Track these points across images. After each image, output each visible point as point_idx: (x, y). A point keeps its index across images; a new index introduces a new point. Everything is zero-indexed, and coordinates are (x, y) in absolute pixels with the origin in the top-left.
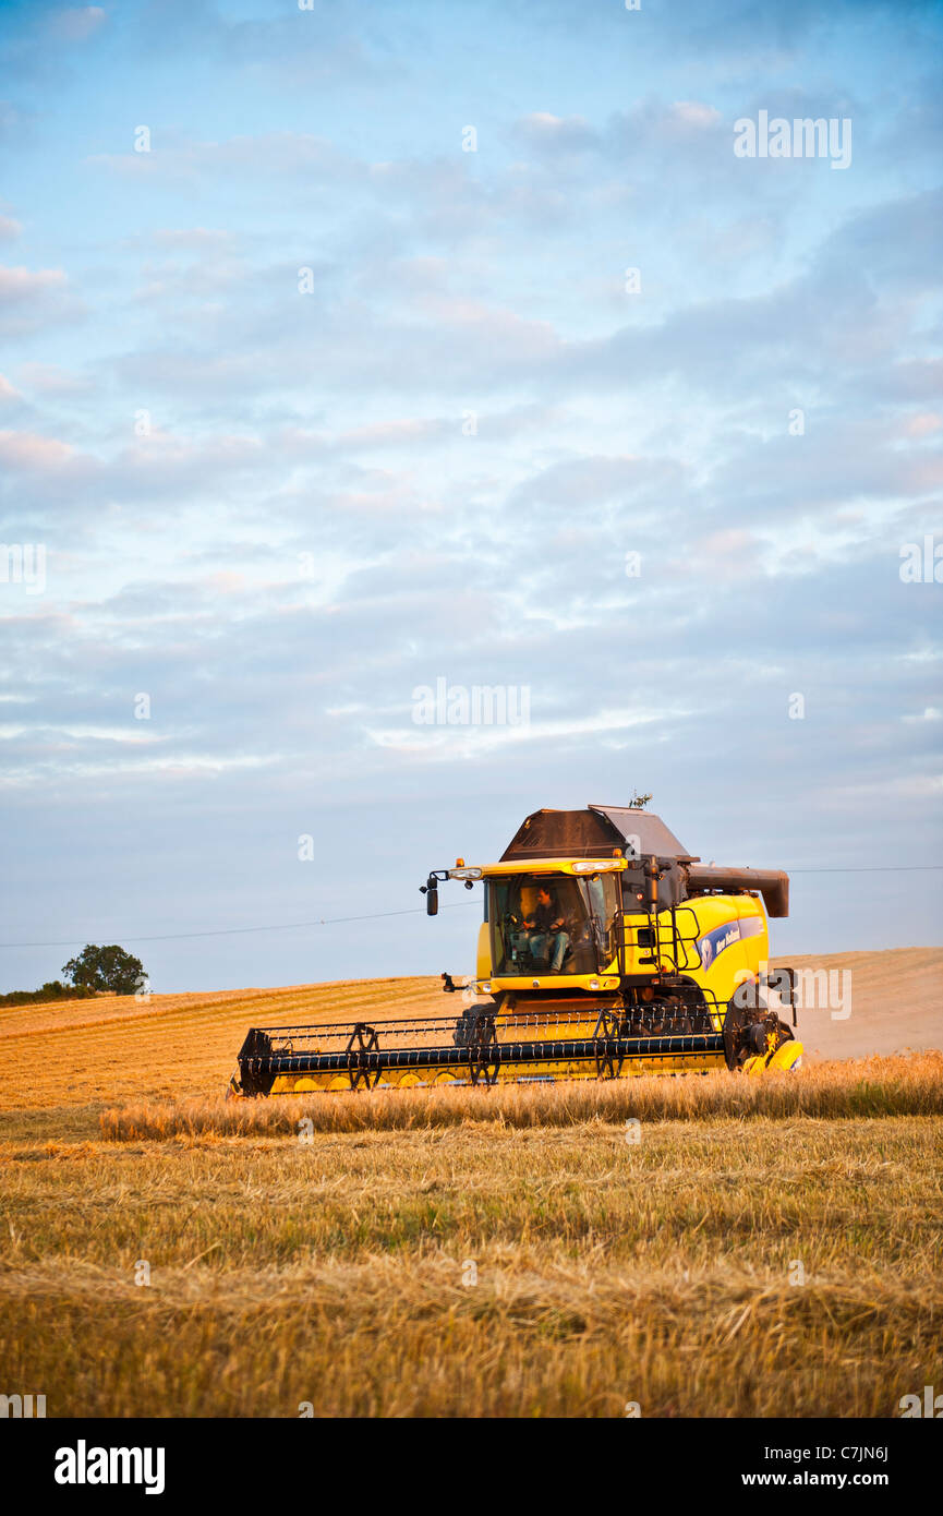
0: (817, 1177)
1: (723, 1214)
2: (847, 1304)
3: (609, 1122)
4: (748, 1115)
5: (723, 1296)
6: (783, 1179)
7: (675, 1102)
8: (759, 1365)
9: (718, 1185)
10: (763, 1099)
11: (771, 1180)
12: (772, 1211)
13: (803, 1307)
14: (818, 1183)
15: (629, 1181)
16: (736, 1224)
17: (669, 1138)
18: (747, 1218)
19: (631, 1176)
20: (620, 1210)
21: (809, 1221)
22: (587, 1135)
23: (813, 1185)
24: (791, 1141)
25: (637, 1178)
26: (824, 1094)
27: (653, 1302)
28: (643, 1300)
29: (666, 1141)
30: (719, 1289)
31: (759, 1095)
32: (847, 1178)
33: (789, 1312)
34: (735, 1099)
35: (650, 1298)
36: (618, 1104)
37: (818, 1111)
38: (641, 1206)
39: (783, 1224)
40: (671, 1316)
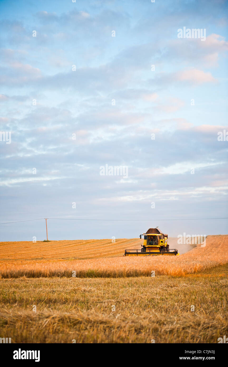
0: (74, 291)
1: (50, 299)
2: (73, 319)
3: (27, 277)
4: (62, 276)
5: (44, 317)
6: (66, 291)
7: (44, 273)
8: (49, 333)
9: (50, 292)
10: (66, 273)
11: (63, 291)
12: (62, 298)
13: (62, 319)
14: (74, 292)
15: (29, 291)
16: (53, 301)
17: (41, 281)
18: (56, 300)
19: (30, 290)
20: (25, 298)
21: (70, 301)
22: (22, 280)
23: (73, 293)
24: (71, 283)
25: (31, 290)
26: (80, 272)
27: (26, 318)
28: (24, 317)
29: (41, 282)
30: (43, 315)
31: (65, 272)
32: (82, 291)
33: (59, 321)
34: (59, 273)
35: (26, 317)
36: (30, 273)
37: (79, 276)
38: (30, 297)
39: (64, 301)
40: (30, 322)
